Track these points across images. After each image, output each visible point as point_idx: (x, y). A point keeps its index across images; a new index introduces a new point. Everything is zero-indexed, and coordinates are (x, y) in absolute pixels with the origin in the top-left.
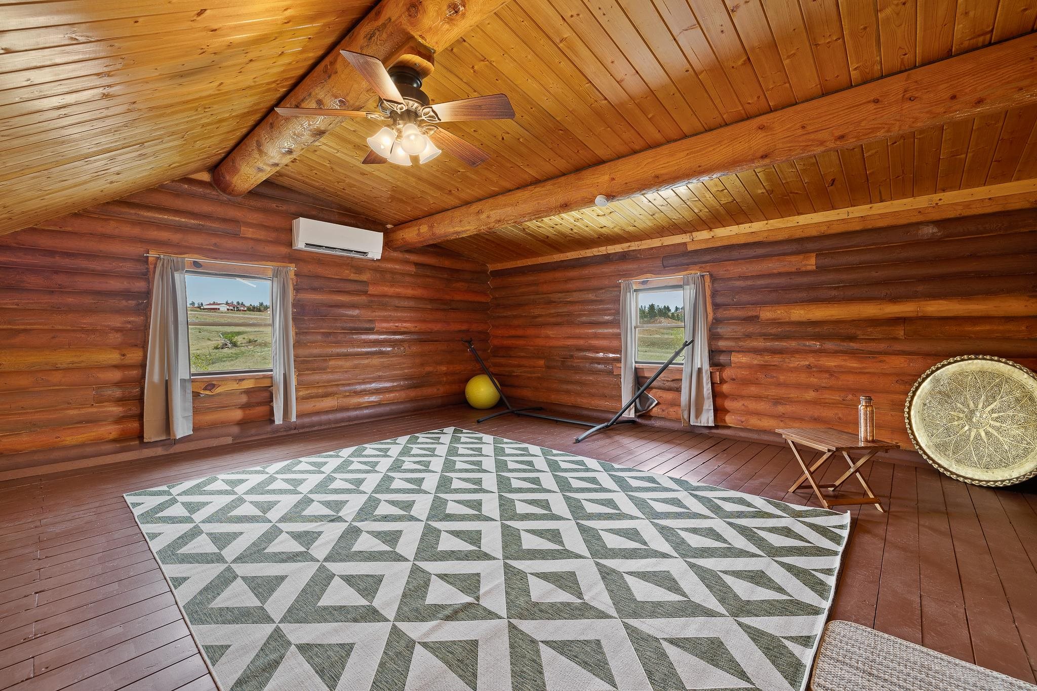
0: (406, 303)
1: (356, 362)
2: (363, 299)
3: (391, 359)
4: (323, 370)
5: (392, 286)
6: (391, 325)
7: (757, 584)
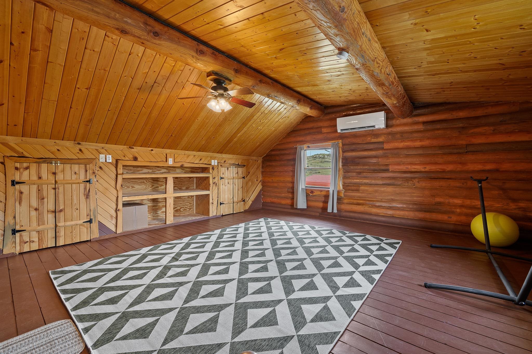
0: (414, 152)
1: (376, 188)
2: (380, 152)
3: (402, 189)
4: (358, 190)
5: (402, 142)
6: (403, 168)
7: (138, 330)
